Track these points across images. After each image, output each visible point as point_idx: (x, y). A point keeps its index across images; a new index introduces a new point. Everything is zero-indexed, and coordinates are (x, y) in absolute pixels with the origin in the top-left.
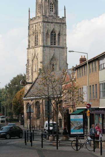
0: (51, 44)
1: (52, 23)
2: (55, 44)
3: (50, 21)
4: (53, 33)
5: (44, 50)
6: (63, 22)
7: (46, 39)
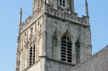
0: (62, 59)
1: (64, 21)
2: (71, 61)
3: (60, 16)
4: (67, 40)
5: (49, 66)
6: (84, 24)
7: (53, 48)
